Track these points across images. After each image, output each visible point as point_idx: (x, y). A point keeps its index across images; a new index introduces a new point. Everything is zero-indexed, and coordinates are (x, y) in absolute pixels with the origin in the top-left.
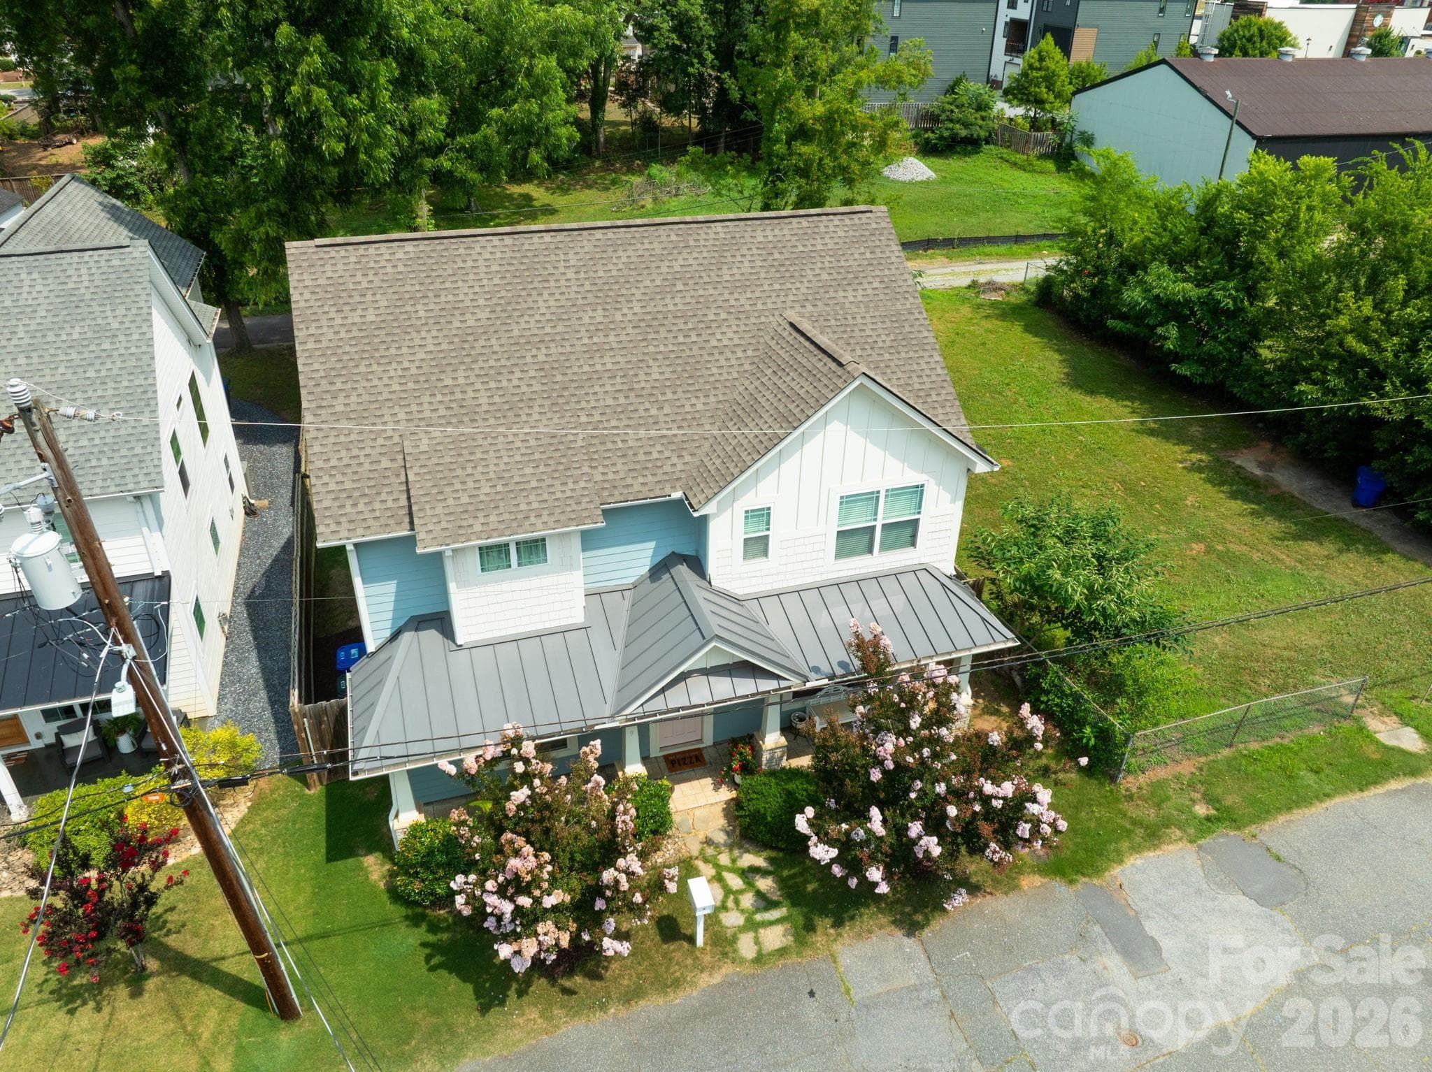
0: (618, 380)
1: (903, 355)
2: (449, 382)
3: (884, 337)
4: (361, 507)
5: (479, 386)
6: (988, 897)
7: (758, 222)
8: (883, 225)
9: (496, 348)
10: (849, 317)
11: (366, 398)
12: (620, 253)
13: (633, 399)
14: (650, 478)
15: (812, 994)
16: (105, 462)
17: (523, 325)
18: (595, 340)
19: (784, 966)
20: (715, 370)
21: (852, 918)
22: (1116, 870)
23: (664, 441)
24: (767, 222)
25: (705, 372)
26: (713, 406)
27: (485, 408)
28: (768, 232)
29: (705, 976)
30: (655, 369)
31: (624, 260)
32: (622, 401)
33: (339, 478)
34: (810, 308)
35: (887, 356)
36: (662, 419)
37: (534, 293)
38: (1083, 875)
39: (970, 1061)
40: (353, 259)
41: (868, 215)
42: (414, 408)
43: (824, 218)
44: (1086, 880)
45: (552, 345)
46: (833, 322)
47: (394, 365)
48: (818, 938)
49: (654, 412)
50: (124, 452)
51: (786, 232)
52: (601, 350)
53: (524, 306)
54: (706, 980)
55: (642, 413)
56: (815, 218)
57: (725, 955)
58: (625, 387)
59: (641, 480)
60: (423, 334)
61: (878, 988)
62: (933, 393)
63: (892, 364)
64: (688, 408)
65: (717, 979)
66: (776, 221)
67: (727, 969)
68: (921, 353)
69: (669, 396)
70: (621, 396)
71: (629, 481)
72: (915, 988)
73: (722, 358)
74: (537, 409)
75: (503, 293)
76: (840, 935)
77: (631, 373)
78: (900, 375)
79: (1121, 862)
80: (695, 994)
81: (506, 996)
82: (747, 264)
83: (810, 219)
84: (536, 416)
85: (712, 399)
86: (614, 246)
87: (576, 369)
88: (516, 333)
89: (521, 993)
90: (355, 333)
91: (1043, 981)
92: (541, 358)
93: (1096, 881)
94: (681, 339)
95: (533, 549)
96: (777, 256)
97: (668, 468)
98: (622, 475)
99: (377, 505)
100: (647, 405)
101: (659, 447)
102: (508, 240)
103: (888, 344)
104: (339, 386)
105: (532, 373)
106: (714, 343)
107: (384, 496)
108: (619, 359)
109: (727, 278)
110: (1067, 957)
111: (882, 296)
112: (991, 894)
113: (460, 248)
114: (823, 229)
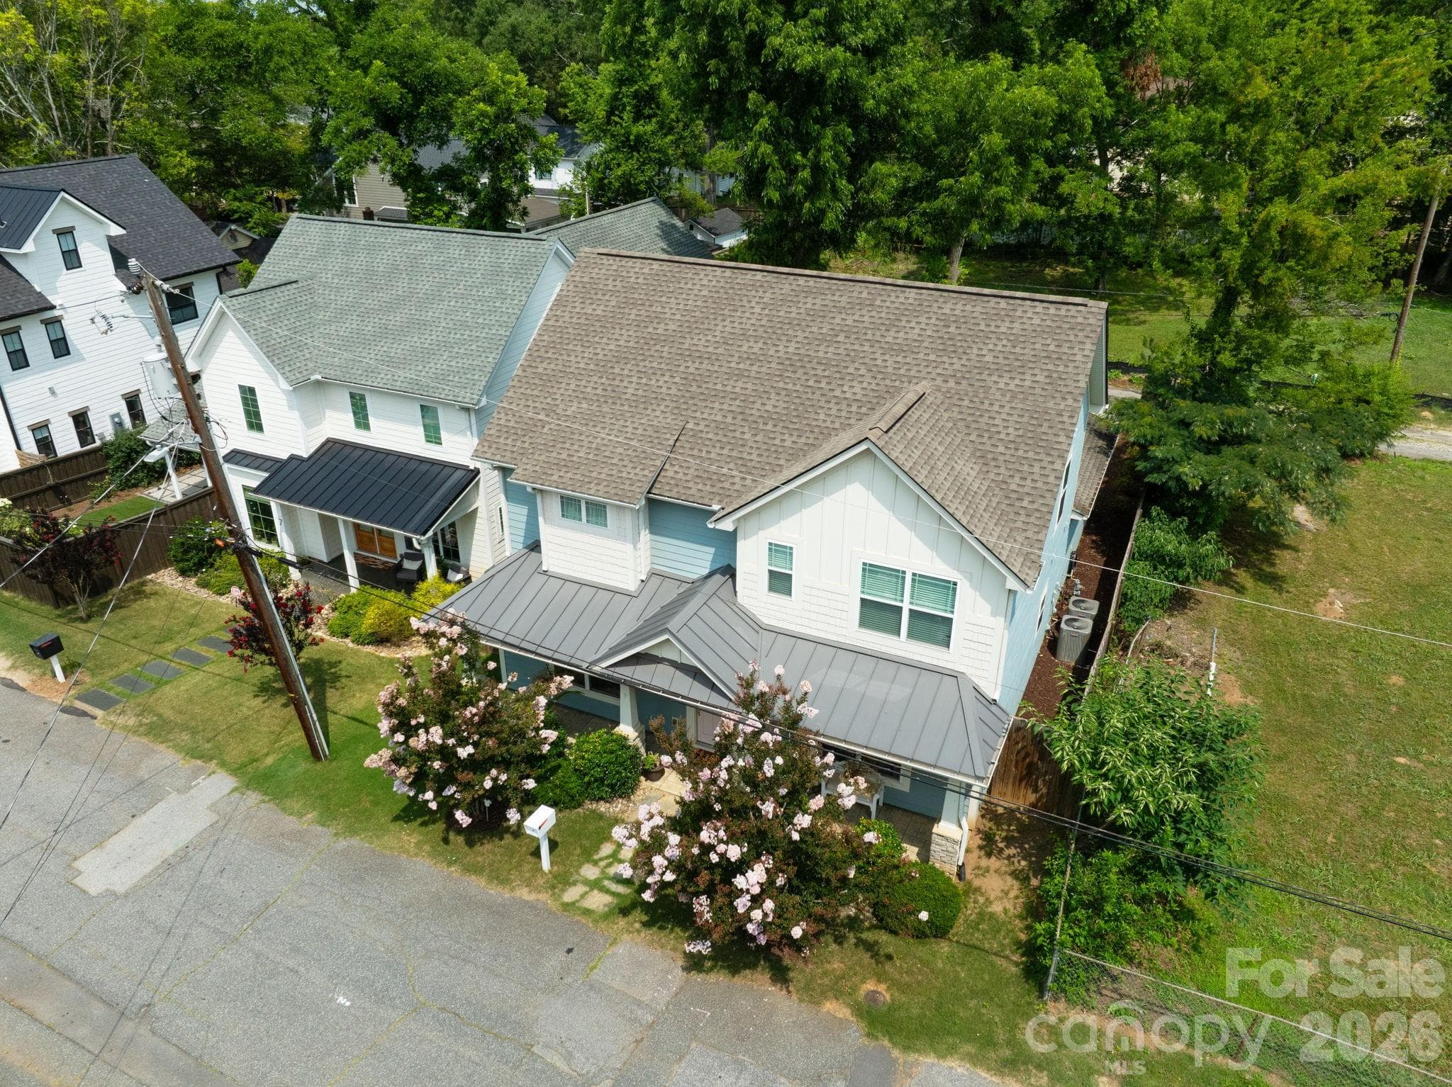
0: (737, 403)
1: (1020, 453)
2: (617, 371)
3: (1011, 430)
4: (509, 441)
5: (634, 379)
6: (784, 992)
7: (955, 295)
8: (1092, 321)
9: (664, 354)
10: (987, 402)
11: (560, 367)
12: (809, 300)
13: (738, 421)
14: (708, 488)
15: (569, 951)
16: (456, 379)
17: (695, 341)
18: (741, 366)
19: (578, 922)
20: (822, 417)
21: (662, 928)
22: (930, 1059)
23: (740, 462)
24: (965, 296)
25: (813, 416)
26: (800, 446)
27: (628, 396)
28: (959, 306)
29: (526, 890)
30: (772, 402)
31: (809, 306)
32: (729, 420)
33: (510, 417)
34: (951, 384)
35: (1001, 449)
36: (750, 444)
37: (720, 318)
38: (891, 1040)
39: (607, 1077)
40: (614, 267)
41: (1080, 308)
42: (583, 383)
43: (1028, 303)
44: (886, 1043)
45: (706, 362)
46: (966, 403)
47: (591, 350)
48: (622, 922)
49: (747, 436)
50: (469, 376)
51: (978, 309)
52: (740, 375)
53: (706, 326)
54: (524, 894)
55: (738, 434)
56: (1019, 302)
57: (553, 887)
58: (739, 410)
59: (700, 486)
60: (623, 332)
61: (617, 983)
62: (1027, 499)
63: (1001, 458)
64: (777, 442)
65: (532, 897)
66: (974, 297)
67: (544, 897)
68: (1042, 456)
69: (769, 427)
70: (730, 416)
71: (691, 485)
72: (639, 1004)
73: (835, 408)
74: (662, 408)
75: (697, 314)
76: (638, 931)
77: (751, 399)
78: (1002, 470)
79: (942, 1056)
80: (507, 895)
81: (415, 819)
82: (917, 331)
83: (1012, 301)
84: (658, 413)
85: (803, 440)
86: (808, 292)
87: (710, 386)
88: (686, 346)
89: (424, 824)
90: (582, 321)
91: (737, 1078)
92: (691, 370)
93: (896, 1053)
94: (811, 383)
95: (597, 511)
96: (952, 330)
97: (727, 485)
98: (689, 478)
99: (519, 443)
100: (746, 429)
101: (732, 465)
102: (728, 273)
103: (1011, 438)
104: (549, 355)
105: (677, 380)
106: (837, 393)
107: (526, 439)
108: (749, 386)
109: (889, 339)
110: (783, 1080)
111: (1038, 391)
112: (789, 992)
113: (689, 272)
114: (1019, 313)
